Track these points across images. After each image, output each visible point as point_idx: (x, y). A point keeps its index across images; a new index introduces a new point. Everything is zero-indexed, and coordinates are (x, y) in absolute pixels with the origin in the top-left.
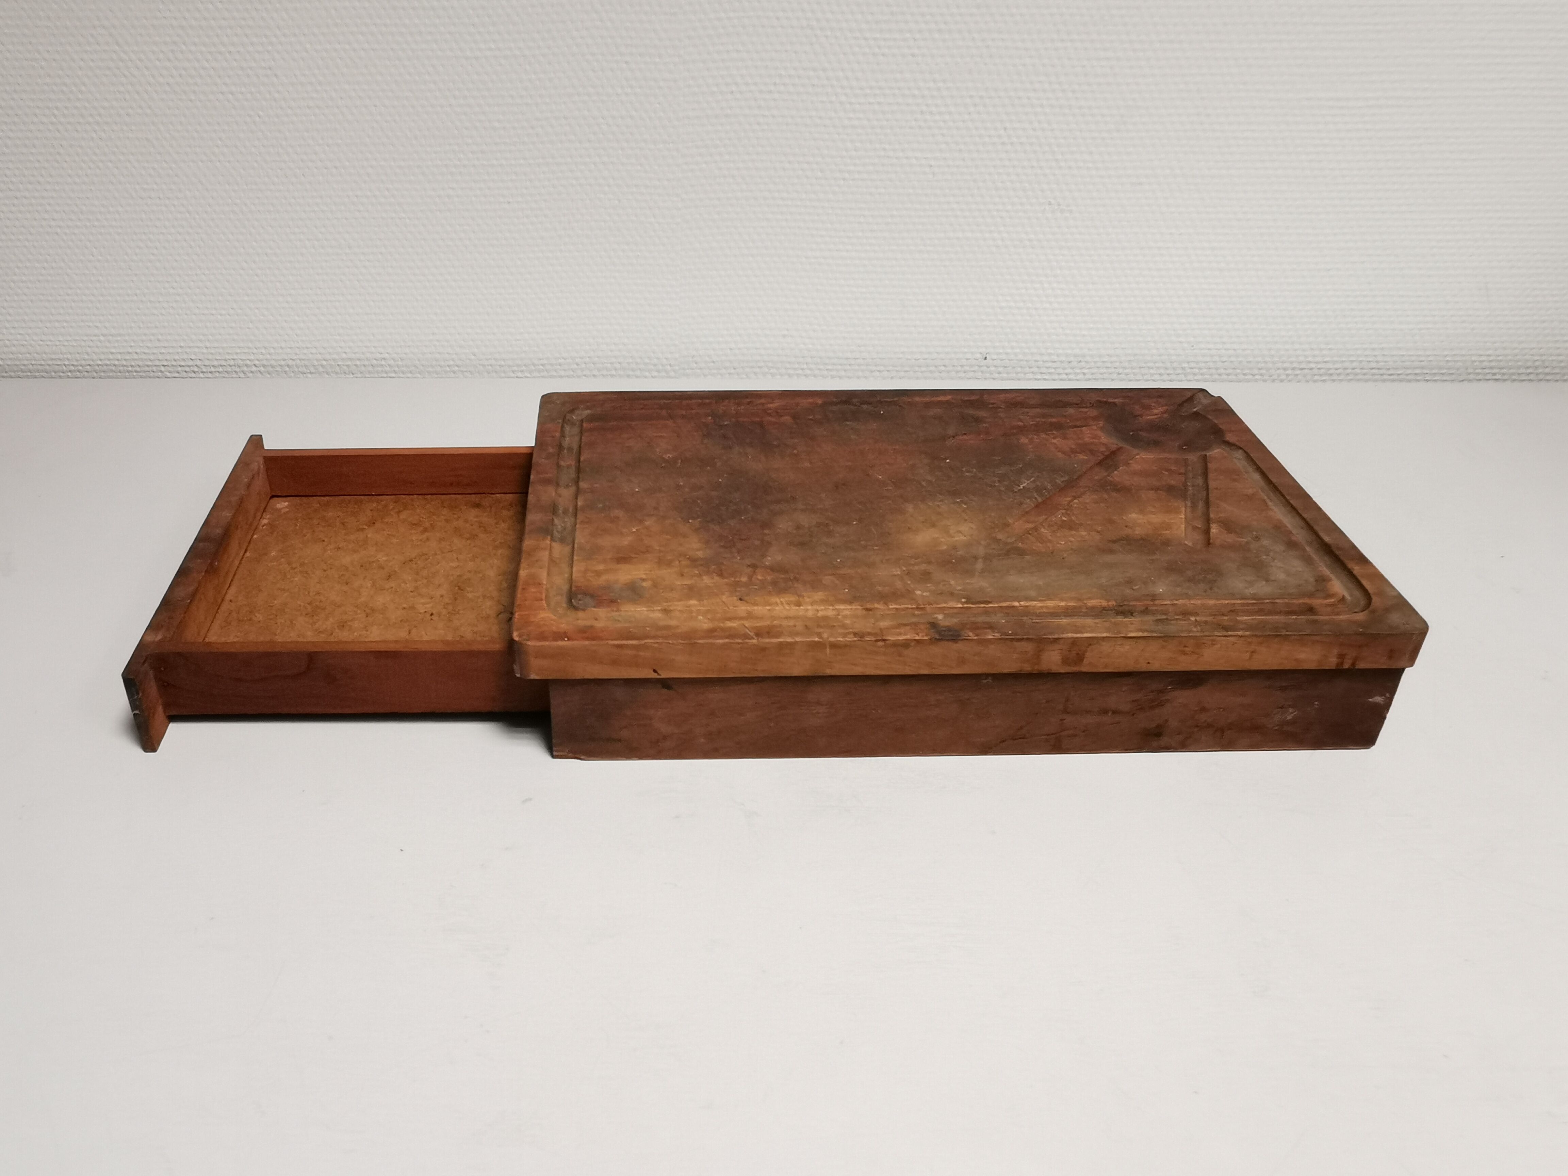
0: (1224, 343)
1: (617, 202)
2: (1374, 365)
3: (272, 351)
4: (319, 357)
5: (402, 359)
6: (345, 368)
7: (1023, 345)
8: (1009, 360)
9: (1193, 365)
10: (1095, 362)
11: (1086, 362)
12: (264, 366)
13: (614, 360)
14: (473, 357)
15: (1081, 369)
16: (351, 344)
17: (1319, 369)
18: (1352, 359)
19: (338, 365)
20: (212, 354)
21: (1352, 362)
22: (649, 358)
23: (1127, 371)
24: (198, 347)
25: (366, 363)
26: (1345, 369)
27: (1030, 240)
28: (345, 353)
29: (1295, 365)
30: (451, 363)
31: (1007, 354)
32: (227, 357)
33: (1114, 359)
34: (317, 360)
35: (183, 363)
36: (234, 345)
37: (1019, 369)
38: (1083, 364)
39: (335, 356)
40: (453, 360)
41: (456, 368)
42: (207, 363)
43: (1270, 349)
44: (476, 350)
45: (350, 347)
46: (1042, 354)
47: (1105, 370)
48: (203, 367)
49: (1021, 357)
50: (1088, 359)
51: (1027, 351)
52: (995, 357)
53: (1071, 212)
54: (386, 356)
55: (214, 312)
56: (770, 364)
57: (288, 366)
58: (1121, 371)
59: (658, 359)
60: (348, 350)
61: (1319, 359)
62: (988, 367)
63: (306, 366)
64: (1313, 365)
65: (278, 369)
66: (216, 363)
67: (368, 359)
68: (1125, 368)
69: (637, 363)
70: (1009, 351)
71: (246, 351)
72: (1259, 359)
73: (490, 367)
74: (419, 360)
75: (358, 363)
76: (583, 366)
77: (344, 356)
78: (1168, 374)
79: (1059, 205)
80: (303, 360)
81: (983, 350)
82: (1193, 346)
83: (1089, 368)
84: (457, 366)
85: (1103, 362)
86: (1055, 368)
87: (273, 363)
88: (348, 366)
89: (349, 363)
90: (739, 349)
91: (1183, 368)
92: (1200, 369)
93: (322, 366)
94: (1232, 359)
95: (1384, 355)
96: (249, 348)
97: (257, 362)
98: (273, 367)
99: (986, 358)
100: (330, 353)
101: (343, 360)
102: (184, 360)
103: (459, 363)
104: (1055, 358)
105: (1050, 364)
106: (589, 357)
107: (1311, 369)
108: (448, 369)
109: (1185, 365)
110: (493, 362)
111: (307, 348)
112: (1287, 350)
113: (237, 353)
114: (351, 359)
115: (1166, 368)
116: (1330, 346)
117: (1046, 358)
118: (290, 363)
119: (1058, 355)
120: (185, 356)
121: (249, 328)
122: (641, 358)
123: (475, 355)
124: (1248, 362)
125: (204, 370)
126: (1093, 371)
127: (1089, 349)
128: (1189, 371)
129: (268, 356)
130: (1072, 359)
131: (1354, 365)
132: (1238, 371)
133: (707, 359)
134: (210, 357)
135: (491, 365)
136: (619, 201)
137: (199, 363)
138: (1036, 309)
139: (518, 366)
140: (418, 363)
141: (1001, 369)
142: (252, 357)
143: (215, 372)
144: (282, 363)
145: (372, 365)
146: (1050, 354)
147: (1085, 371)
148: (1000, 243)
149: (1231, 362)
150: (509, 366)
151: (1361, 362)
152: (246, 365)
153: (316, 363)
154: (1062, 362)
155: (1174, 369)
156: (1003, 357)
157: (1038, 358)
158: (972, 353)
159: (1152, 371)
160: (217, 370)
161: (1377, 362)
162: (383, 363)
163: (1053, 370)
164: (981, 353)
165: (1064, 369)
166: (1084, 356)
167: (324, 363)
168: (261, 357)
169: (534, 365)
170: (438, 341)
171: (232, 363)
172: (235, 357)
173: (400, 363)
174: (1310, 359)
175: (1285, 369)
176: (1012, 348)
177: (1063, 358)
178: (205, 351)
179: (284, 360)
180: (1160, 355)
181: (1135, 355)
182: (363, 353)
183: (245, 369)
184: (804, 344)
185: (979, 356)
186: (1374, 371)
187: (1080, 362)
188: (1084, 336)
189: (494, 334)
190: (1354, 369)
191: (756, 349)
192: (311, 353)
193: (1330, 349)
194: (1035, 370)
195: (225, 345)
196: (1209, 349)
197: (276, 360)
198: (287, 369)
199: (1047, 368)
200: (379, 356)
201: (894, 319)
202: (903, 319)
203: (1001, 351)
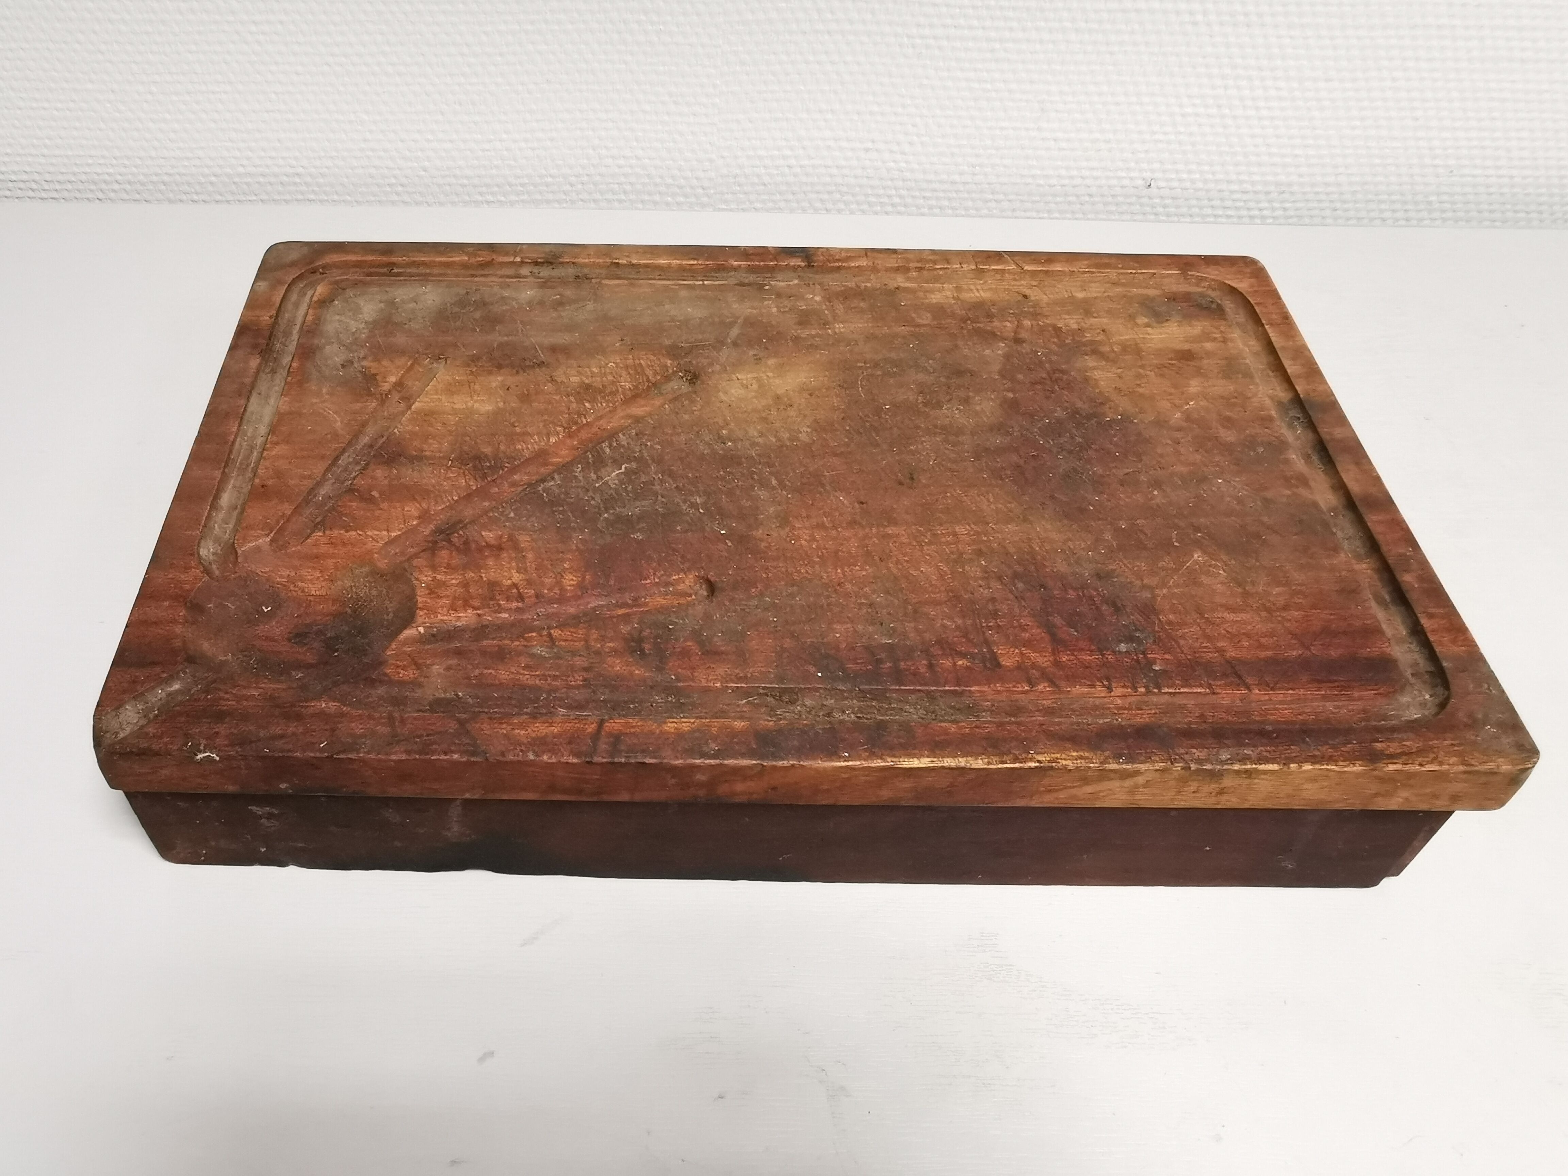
0: (1499, 168)
3: (139, 162)
4: (206, 171)
5: (323, 175)
6: (245, 186)
7: (1207, 168)
8: (1181, 189)
10: (1304, 193)
12: (129, 183)
13: (623, 179)
14: (423, 173)
15: (1282, 202)
16: (250, 154)
19: (234, 183)
20: (52, 164)
22: (673, 177)
23: (1346, 206)
24: (31, 155)
25: (273, 180)
27: (1246, 14)
28: (242, 165)
30: (393, 181)
31: (1180, 180)
32: (76, 169)
34: (204, 175)
35: (13, 178)
36: (82, 153)
37: (1194, 202)
38: (1286, 196)
39: (229, 170)
40: (395, 177)
41: (400, 189)
42: (48, 177)
44: (426, 164)
45: (248, 158)
46: (1229, 182)
47: (1315, 205)
48: (44, 182)
49: (1200, 185)
50: (1295, 188)
51: (1210, 176)
52: (1162, 184)
54: (300, 170)
55: (46, 105)
56: (845, 189)
57: (164, 183)
58: (1338, 205)
59: (685, 178)
60: (245, 162)
62: (1150, 198)
63: (189, 184)
65: (151, 187)
66: (60, 178)
67: (276, 175)
69: (656, 185)
70: (1185, 176)
71: (102, 161)
72: (1543, 190)
73: (448, 188)
74: (347, 177)
75: (261, 179)
76: (580, 186)
77: (241, 170)
78: (1406, 211)
80: (184, 174)
81: (1148, 175)
82: (1451, 172)
83: (1294, 202)
84: (402, 185)
85: (1317, 193)
86: (1245, 201)
87: (141, 177)
88: (247, 184)
89: (249, 180)
90: (801, 167)
93: (212, 183)
96: (103, 157)
97: (119, 178)
98: (143, 184)
99: (1150, 186)
100: (220, 166)
101: (239, 175)
102: (14, 173)
103: (404, 181)
104: (1248, 187)
105: (1239, 195)
106: (588, 175)
108: (388, 189)
109: (1433, 198)
110: (453, 180)
111: (188, 158)
113: (89, 165)
114: (250, 175)
115: (1405, 203)
117: (1235, 187)
118: (166, 178)
119: (1253, 183)
120: (16, 168)
121: (100, 130)
122: (661, 177)
123: (425, 170)
125: (47, 187)
126: (1299, 205)
127: (1300, 176)
129: (134, 170)
130: (1272, 188)
133: (756, 180)
134: (52, 169)
135: (450, 185)
137: (36, 177)
138: (1235, 117)
139: (487, 186)
140: (345, 180)
141: (1168, 201)
142: (111, 171)
143: (62, 190)
144: (155, 178)
145: (281, 183)
146: (1241, 182)
147: (1287, 205)
150: (475, 186)
152: (105, 182)
153: (203, 180)
154: (1255, 192)
155: (1416, 203)
156: (1175, 184)
157: (1224, 186)
158: (1132, 178)
159: (1383, 206)
160: (64, 187)
162: (297, 180)
164: (1144, 179)
165: (1258, 202)
166: (1290, 185)
167: (213, 179)
168: (123, 170)
169: (510, 185)
170: (372, 150)
171: (84, 177)
172: (87, 170)
173: (321, 180)
176: (1190, 172)
177: (1259, 188)
178: (43, 160)
179: (157, 175)
182: (267, 166)
183: (104, 186)
184: (894, 161)
185: (1140, 182)
187: (1283, 192)
188: (1296, 156)
189: (451, 141)
191: (826, 167)
192: (194, 166)
195: (70, 153)
196: (1474, 176)
197: (144, 174)
198: (163, 187)
200: (291, 171)
201: (1027, 129)
202: (1039, 129)
203: (1173, 176)
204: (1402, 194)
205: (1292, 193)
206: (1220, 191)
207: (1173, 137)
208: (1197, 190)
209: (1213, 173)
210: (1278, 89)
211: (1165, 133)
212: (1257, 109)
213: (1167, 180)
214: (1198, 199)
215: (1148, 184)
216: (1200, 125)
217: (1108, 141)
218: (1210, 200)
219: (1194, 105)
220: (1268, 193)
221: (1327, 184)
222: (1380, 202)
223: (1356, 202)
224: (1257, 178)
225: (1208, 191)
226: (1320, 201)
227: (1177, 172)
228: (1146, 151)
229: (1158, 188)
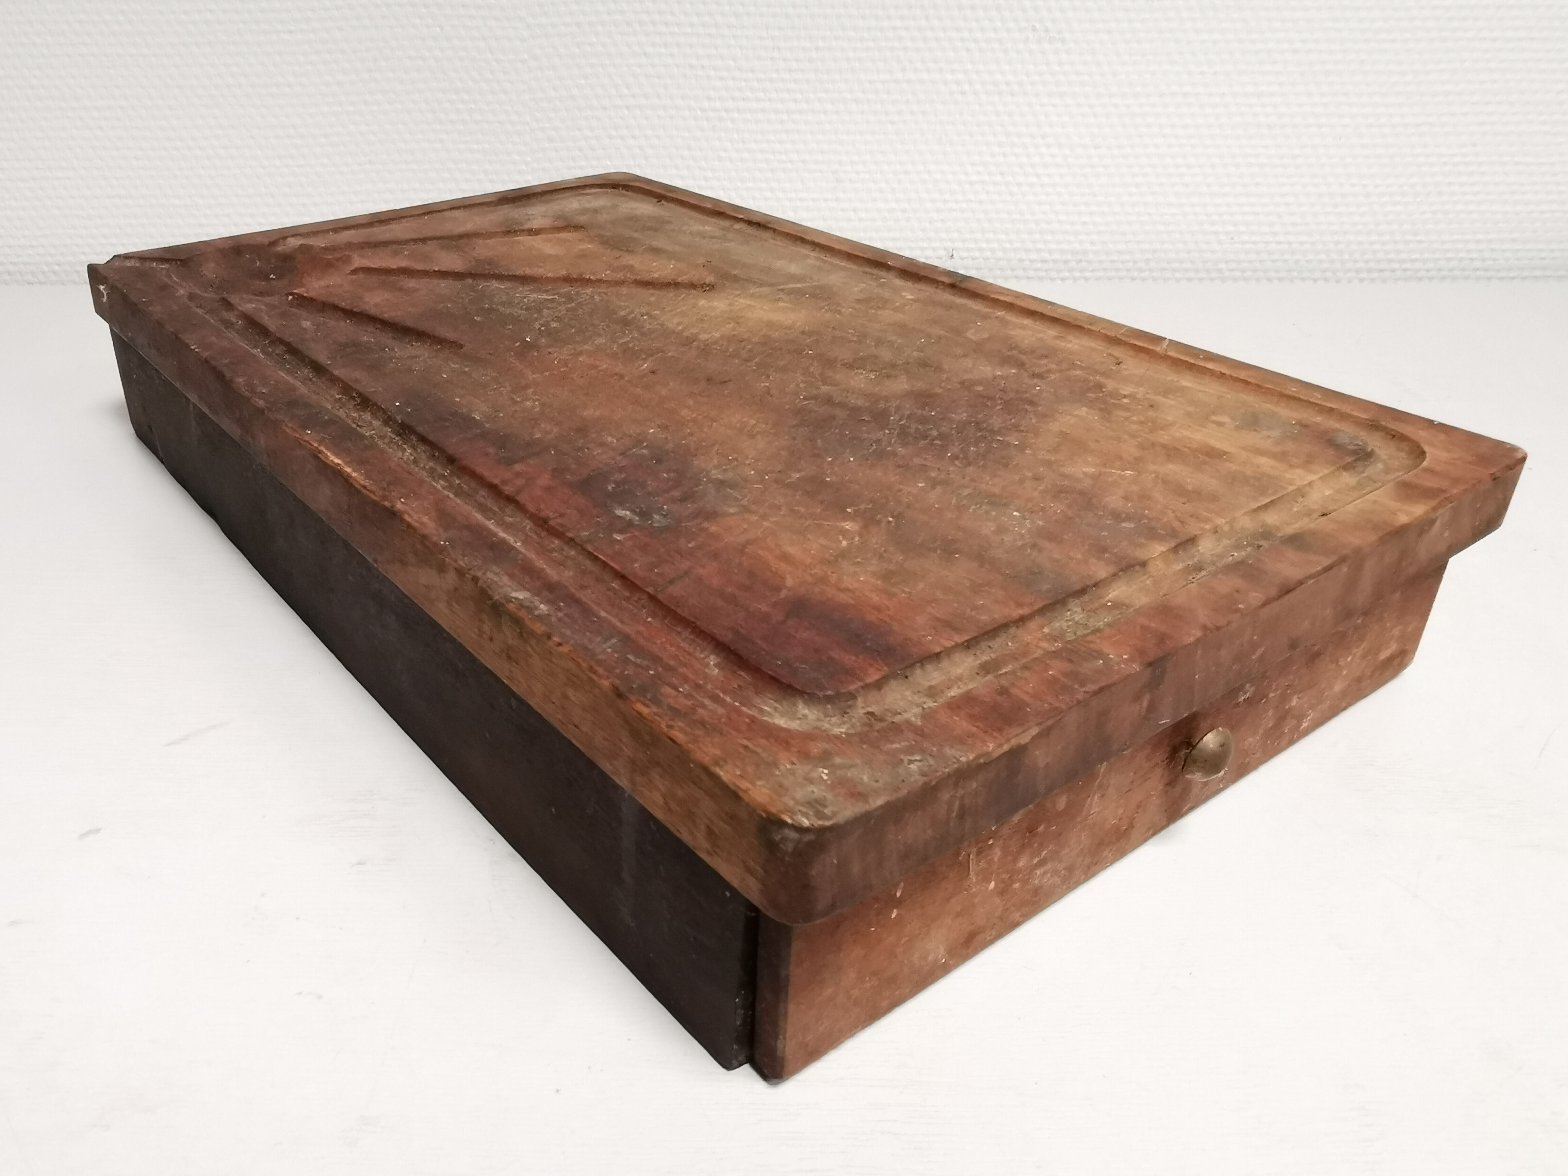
0: (1275, 234)
1: (438, 29)
2: (1478, 264)
7: (1003, 237)
8: (984, 259)
9: (1233, 266)
10: (1101, 262)
11: (1088, 261)
15: (1081, 271)
17: (1405, 270)
18: (1449, 255)
19: (76, 272)
21: (1448, 260)
23: (1143, 275)
26: (1440, 270)
27: (1008, 84)
28: (84, 253)
29: (1372, 265)
31: (981, 250)
33: (1127, 257)
37: (998, 272)
43: (1337, 243)
46: (1027, 251)
49: (1000, 254)
50: (1091, 256)
51: (1008, 245)
52: (965, 254)
53: (1063, 41)
57: (9, 273)
58: (1136, 274)
61: (1404, 256)
63: (32, 273)
64: (1396, 266)
68: (1141, 270)
70: (984, 245)
72: (1323, 257)
79: (1047, 30)
80: (28, 264)
81: (949, 245)
82: (1232, 238)
83: (1092, 271)
85: (1112, 261)
86: (1046, 271)
91: (1220, 271)
92: (1243, 271)
93: (54, 272)
94: (1287, 256)
95: (1493, 250)
99: (952, 256)
104: (1046, 256)
105: (1039, 265)
107: (1394, 271)
109: (1222, 266)
111: (31, 247)
112: (1361, 243)
115: (1197, 271)
116: (1418, 238)
117: (1034, 256)
118: (11, 268)
119: (1050, 252)
124: (1307, 261)
127: (1092, 243)
128: (1227, 274)
130: (1069, 257)
131: (1454, 264)
132: (1295, 274)
136: (442, 28)
138: (1019, 185)
146: (1038, 251)
148: (966, 87)
149: (1285, 261)
151: (1461, 260)
153: (45, 268)
154: (1055, 261)
156: (977, 254)
158: (934, 249)
159: (1177, 275)
161: (1484, 260)
163: (1044, 274)
164: (945, 249)
165: (1059, 271)
166: (1085, 253)
167: (56, 268)
174: (1392, 256)
175: (1358, 271)
176: (988, 241)
177: (1057, 256)
180: (1189, 252)
181: (1155, 251)
185: (942, 253)
186: (1478, 273)
187: (1081, 261)
188: (1084, 223)
190: (1451, 270)
192: (38, 254)
193: (1420, 242)
194: (1020, 273)
196: (1254, 243)
198: (7, 277)
199: (1036, 270)
201: (826, 200)
202: (837, 200)
203: (973, 246)
204: (1192, 262)
205: (1089, 262)
206: (1021, 260)
207: (964, 205)
208: (998, 260)
209: (1010, 242)
210: (1053, 156)
211: (956, 202)
212: (1038, 175)
213: (968, 250)
214: (1001, 269)
215: (951, 254)
216: (988, 193)
217: (904, 211)
218: (1013, 270)
219: (979, 173)
220: (1066, 262)
221: (1119, 252)
222: (1175, 270)
223: (1151, 270)
224: (1053, 246)
225: (1009, 260)
226: (1117, 270)
227: (976, 241)
228: (942, 220)
229: (962, 259)
